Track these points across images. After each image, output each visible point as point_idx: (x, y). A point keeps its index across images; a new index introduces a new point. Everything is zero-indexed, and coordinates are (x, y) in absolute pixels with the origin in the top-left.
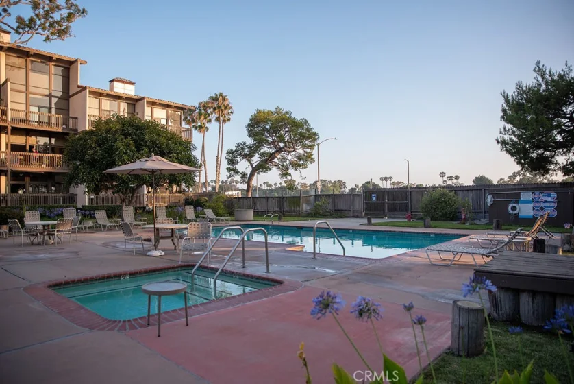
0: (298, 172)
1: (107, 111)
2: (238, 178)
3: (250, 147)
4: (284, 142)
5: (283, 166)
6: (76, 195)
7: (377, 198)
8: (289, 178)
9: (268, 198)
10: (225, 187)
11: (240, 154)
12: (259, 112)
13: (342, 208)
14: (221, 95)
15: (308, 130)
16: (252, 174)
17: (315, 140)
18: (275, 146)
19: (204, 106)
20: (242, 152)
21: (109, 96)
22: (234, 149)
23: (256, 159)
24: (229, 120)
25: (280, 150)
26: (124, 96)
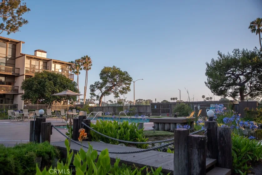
0: (123, 95)
1: (34, 65)
2: (95, 98)
3: (101, 84)
4: (116, 82)
5: (116, 92)
6: (17, 105)
7: (157, 107)
8: (119, 98)
9: (109, 107)
10: (88, 102)
11: (96, 87)
12: (105, 68)
13: (142, 112)
14: (87, 56)
15: (128, 76)
16: (102, 96)
17: (131, 81)
18: (113, 84)
19: (78, 62)
20: (97, 86)
21: (35, 58)
22: (94, 84)
23: (104, 89)
24: (90, 68)
25: (115, 85)
26: (42, 59)
